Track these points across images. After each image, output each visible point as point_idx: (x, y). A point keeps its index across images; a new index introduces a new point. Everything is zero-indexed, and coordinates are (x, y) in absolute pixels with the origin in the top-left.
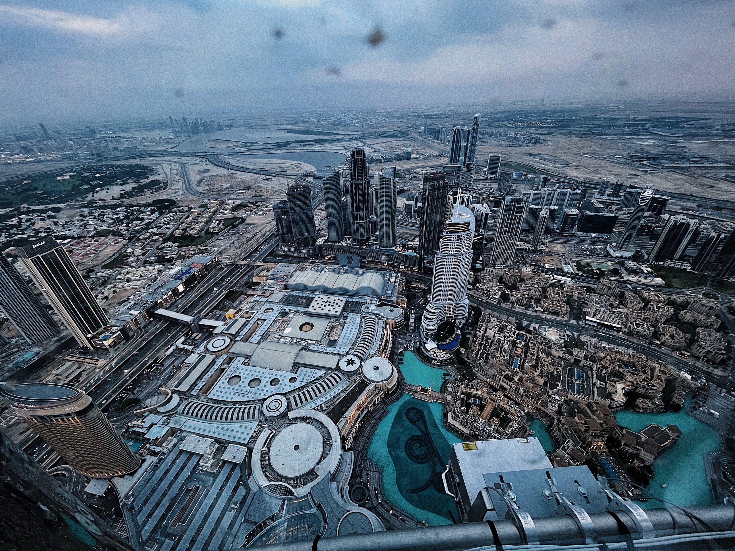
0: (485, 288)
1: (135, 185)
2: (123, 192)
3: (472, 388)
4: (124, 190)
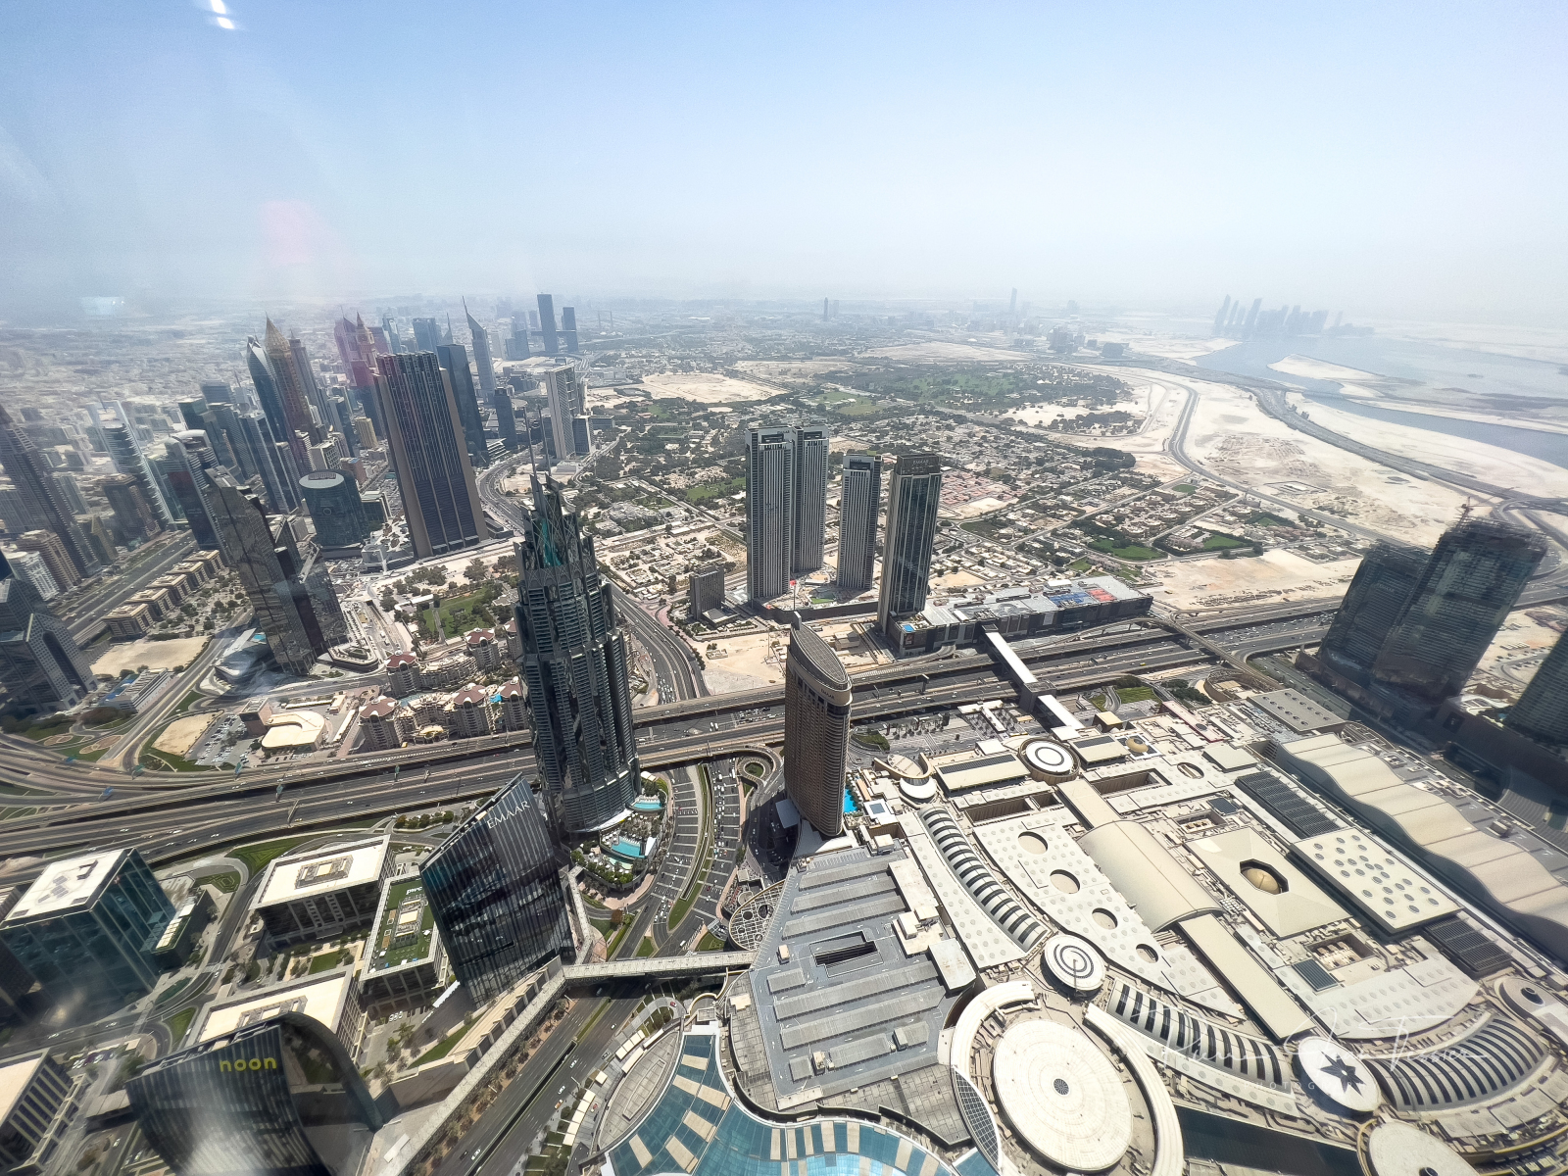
1: (1085, 412)
2: (1059, 419)
4: (1062, 416)
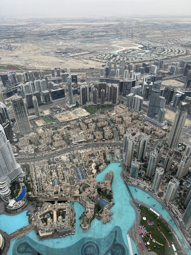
0: (25, 151)
3: (43, 210)
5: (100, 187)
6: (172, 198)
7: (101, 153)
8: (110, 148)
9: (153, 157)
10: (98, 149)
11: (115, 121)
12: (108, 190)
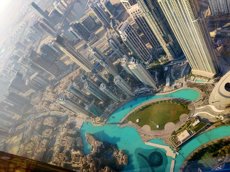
5: (95, 154)
6: (130, 89)
7: (65, 138)
8: (66, 126)
9: (89, 87)
10: (59, 139)
11: (44, 109)
12: (102, 145)
